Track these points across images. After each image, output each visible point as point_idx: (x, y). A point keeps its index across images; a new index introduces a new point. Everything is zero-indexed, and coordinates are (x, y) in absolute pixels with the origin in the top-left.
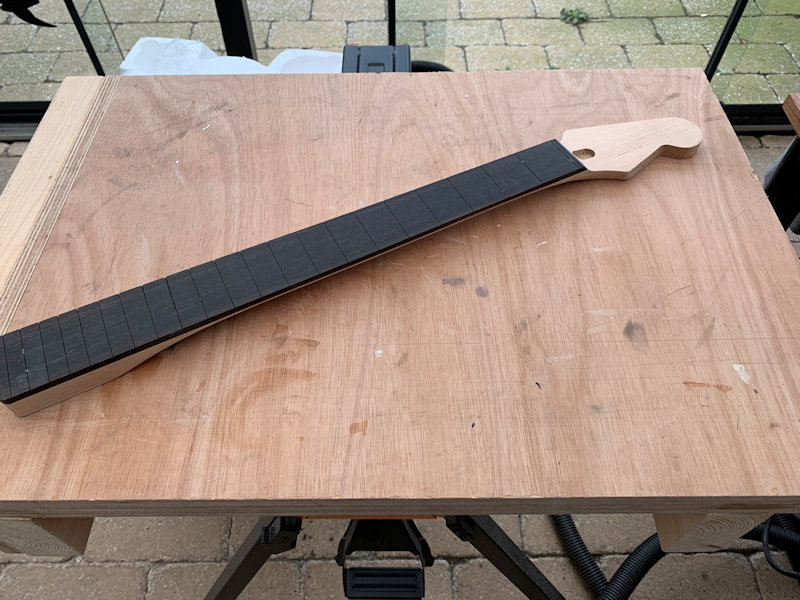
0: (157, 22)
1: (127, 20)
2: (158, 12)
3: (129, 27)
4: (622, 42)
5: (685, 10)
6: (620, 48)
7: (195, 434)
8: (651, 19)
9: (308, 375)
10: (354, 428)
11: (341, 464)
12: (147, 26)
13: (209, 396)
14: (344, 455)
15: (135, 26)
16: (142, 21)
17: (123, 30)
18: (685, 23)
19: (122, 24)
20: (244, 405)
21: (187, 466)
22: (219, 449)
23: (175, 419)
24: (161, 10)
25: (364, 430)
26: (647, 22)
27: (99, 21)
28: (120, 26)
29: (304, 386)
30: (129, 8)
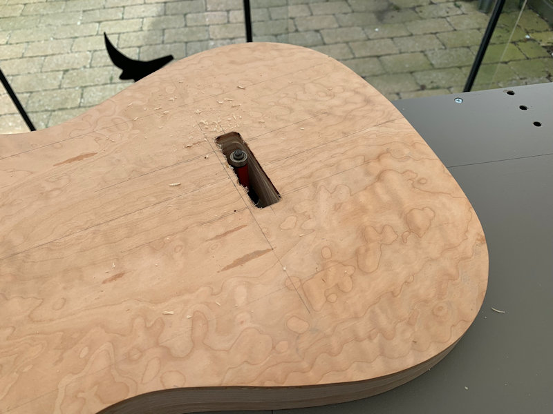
0: (80, 107)
1: (58, 107)
2: (79, 100)
3: (60, 113)
4: (397, 91)
5: (432, 64)
6: (395, 96)
8: (411, 73)
12: (73, 111)
15: (64, 112)
16: (69, 107)
17: (55, 116)
18: (434, 74)
19: (54, 111)
24: (82, 97)
26: (409, 75)
27: (37, 110)
28: (53, 113)
30: (58, 99)
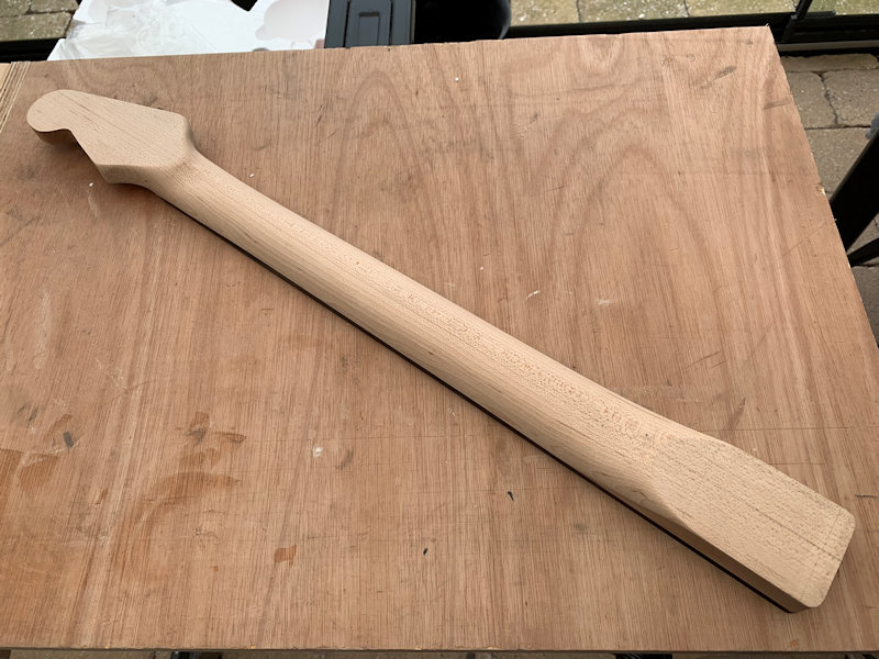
7: (91, 561)
9: (229, 482)
10: (279, 555)
11: (261, 603)
13: (111, 511)
14: (265, 590)
20: (151, 523)
21: (79, 605)
22: (118, 582)
23: (69, 541)
25: (291, 558)
29: (223, 498)
